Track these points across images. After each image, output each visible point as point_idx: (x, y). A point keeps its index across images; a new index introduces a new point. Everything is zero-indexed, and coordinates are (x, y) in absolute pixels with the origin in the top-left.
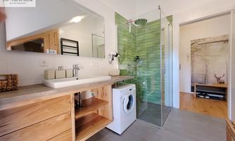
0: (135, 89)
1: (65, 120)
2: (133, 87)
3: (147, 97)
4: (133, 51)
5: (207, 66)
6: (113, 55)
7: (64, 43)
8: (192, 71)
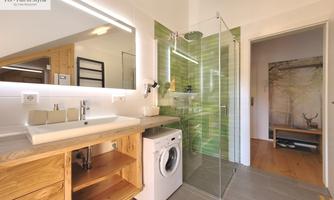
0: (180, 137)
1: (51, 196)
2: (178, 134)
3: (203, 146)
4: (182, 78)
5: (292, 102)
6: (149, 85)
7: (83, 64)
8: (271, 108)
